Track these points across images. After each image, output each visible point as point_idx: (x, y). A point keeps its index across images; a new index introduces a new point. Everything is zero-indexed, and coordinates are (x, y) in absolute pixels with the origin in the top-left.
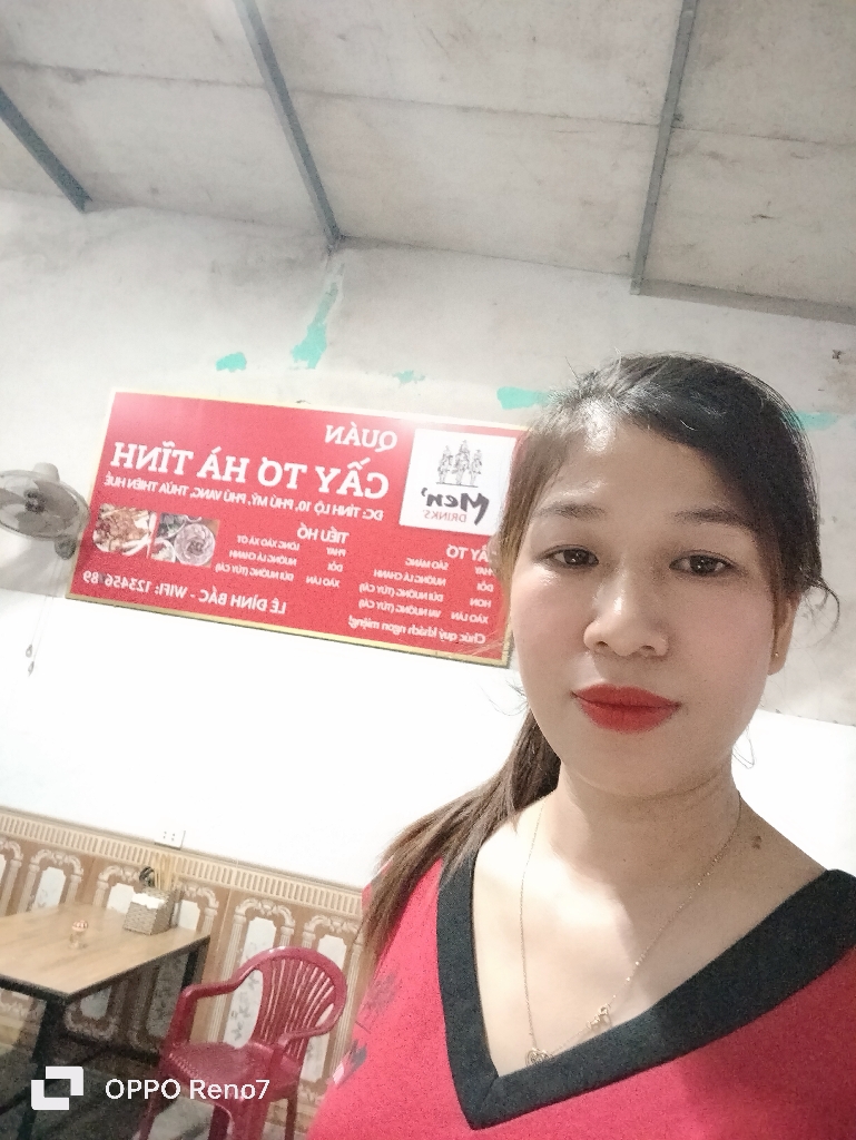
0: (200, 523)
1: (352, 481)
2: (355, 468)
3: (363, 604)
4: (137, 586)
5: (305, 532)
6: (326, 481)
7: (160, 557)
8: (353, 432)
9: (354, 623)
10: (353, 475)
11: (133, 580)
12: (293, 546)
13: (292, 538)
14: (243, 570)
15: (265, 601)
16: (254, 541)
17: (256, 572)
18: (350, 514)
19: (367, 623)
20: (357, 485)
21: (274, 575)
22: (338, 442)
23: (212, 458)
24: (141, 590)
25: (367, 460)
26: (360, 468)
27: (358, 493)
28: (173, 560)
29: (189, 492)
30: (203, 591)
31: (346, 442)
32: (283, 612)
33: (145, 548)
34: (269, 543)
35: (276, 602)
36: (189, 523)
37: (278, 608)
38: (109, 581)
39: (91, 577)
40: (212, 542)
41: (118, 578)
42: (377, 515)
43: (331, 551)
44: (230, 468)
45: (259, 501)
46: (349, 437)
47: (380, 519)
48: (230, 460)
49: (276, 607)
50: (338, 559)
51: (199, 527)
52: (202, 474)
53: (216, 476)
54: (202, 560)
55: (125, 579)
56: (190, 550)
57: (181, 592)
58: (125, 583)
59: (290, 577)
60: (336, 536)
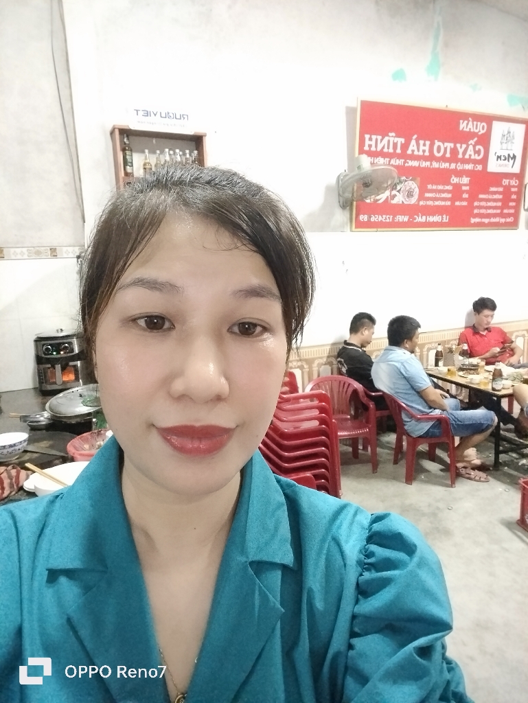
0: (411, 180)
1: (470, 151)
2: (471, 144)
3: (476, 211)
4: (386, 219)
5: (455, 180)
6: (461, 151)
7: (394, 201)
8: (470, 123)
9: (473, 220)
10: (471, 147)
11: (384, 216)
12: (449, 188)
13: (449, 183)
14: (430, 203)
15: (440, 217)
16: (434, 187)
17: (437, 203)
18: (470, 169)
19: (477, 220)
20: (472, 153)
21: (443, 203)
22: (465, 129)
23: (413, 142)
24: (388, 220)
25: (476, 139)
26: (473, 143)
27: (473, 157)
28: (401, 203)
29: (405, 163)
30: (415, 216)
31: (468, 130)
32: (447, 221)
33: (388, 197)
34: (440, 187)
35: (444, 216)
36: (406, 181)
37: (446, 219)
38: (373, 219)
39: (364, 218)
40: (417, 191)
41: (377, 216)
42: (479, 167)
43: (464, 188)
44: (422, 148)
45: (435, 165)
46: (469, 127)
47: (480, 169)
48: (421, 142)
49: (445, 219)
50: (466, 192)
51: (411, 182)
52: (409, 152)
53: (416, 153)
54: (413, 201)
55: (380, 216)
56: (408, 196)
57: (406, 219)
58: (380, 219)
59: (449, 203)
60: (465, 180)
